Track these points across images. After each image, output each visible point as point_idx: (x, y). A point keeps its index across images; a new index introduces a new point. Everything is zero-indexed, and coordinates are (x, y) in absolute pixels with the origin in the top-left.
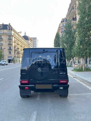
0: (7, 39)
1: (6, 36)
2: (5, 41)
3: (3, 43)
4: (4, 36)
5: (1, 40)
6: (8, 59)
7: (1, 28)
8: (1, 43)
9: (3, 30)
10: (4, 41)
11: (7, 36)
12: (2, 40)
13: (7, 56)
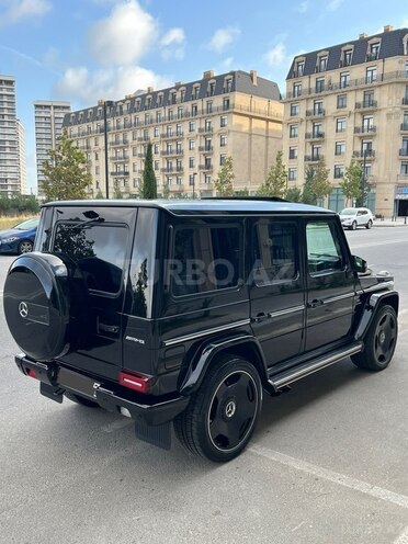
0: (399, 101)
1: (395, 86)
2: (388, 114)
3: (376, 124)
4: (383, 88)
5: (371, 108)
6: (396, 200)
7: (374, 51)
8: (371, 123)
9: (380, 62)
10: (384, 113)
11: (399, 85)
12: (372, 112)
13: (392, 186)
